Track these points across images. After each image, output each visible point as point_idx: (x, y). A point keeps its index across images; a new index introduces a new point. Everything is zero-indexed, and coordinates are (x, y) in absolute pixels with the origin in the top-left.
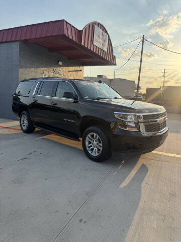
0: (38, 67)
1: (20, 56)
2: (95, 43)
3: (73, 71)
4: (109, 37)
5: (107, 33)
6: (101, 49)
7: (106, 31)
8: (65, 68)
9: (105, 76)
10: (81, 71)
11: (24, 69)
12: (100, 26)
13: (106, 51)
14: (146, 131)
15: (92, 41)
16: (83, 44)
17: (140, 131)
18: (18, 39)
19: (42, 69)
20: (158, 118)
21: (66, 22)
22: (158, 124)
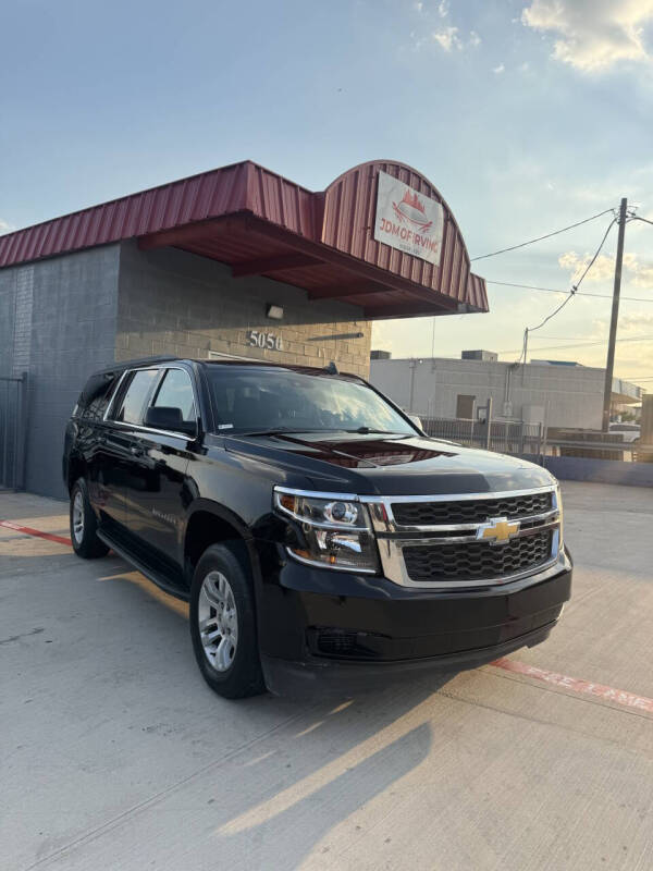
0: (187, 327)
1: (120, 291)
2: (380, 235)
3: (326, 338)
4: (446, 209)
5: (438, 198)
6: (412, 256)
7: (432, 192)
8: (294, 327)
9: (489, 353)
10: (359, 335)
11: (136, 335)
12: (402, 173)
13: (437, 262)
14: (413, 576)
15: (370, 228)
16: (325, 238)
17: (380, 574)
18: (116, 236)
19: (204, 333)
20: (481, 519)
21: (258, 168)
22: (484, 544)
